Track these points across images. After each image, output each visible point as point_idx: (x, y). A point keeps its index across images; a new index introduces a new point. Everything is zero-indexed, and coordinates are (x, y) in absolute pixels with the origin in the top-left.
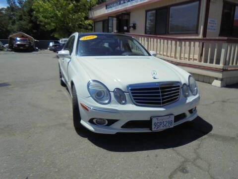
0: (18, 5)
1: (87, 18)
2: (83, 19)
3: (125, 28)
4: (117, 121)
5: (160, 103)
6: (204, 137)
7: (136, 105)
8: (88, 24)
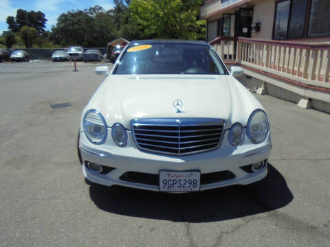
0: (125, 4)
1: (198, 18)
2: (195, 18)
3: (245, 30)
4: (113, 169)
5: (176, 151)
6: (258, 215)
7: (141, 150)
8: (201, 25)
